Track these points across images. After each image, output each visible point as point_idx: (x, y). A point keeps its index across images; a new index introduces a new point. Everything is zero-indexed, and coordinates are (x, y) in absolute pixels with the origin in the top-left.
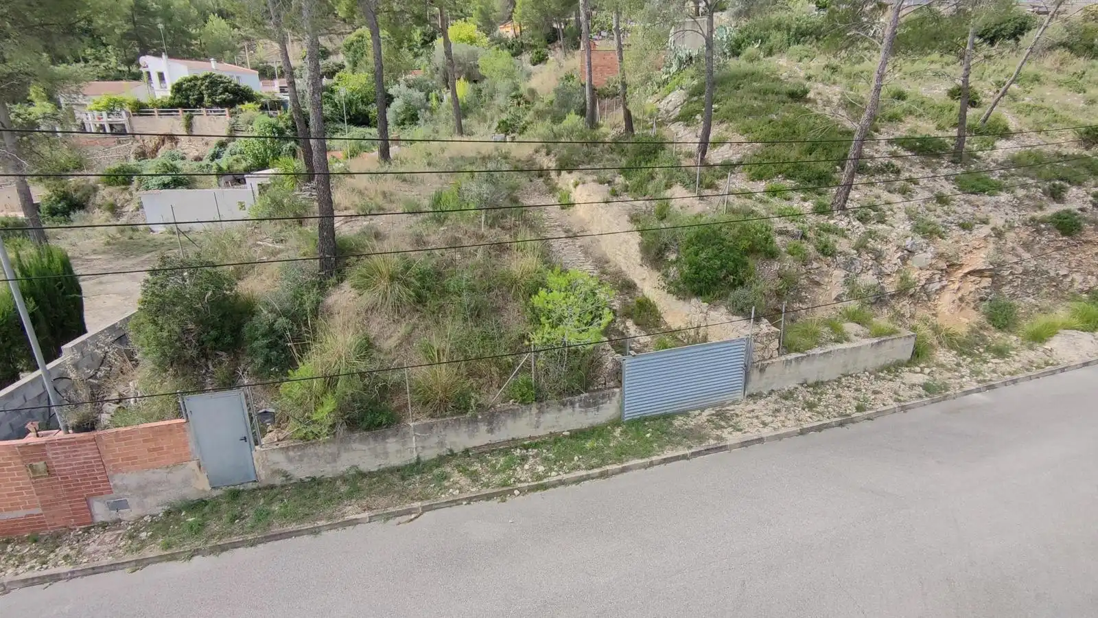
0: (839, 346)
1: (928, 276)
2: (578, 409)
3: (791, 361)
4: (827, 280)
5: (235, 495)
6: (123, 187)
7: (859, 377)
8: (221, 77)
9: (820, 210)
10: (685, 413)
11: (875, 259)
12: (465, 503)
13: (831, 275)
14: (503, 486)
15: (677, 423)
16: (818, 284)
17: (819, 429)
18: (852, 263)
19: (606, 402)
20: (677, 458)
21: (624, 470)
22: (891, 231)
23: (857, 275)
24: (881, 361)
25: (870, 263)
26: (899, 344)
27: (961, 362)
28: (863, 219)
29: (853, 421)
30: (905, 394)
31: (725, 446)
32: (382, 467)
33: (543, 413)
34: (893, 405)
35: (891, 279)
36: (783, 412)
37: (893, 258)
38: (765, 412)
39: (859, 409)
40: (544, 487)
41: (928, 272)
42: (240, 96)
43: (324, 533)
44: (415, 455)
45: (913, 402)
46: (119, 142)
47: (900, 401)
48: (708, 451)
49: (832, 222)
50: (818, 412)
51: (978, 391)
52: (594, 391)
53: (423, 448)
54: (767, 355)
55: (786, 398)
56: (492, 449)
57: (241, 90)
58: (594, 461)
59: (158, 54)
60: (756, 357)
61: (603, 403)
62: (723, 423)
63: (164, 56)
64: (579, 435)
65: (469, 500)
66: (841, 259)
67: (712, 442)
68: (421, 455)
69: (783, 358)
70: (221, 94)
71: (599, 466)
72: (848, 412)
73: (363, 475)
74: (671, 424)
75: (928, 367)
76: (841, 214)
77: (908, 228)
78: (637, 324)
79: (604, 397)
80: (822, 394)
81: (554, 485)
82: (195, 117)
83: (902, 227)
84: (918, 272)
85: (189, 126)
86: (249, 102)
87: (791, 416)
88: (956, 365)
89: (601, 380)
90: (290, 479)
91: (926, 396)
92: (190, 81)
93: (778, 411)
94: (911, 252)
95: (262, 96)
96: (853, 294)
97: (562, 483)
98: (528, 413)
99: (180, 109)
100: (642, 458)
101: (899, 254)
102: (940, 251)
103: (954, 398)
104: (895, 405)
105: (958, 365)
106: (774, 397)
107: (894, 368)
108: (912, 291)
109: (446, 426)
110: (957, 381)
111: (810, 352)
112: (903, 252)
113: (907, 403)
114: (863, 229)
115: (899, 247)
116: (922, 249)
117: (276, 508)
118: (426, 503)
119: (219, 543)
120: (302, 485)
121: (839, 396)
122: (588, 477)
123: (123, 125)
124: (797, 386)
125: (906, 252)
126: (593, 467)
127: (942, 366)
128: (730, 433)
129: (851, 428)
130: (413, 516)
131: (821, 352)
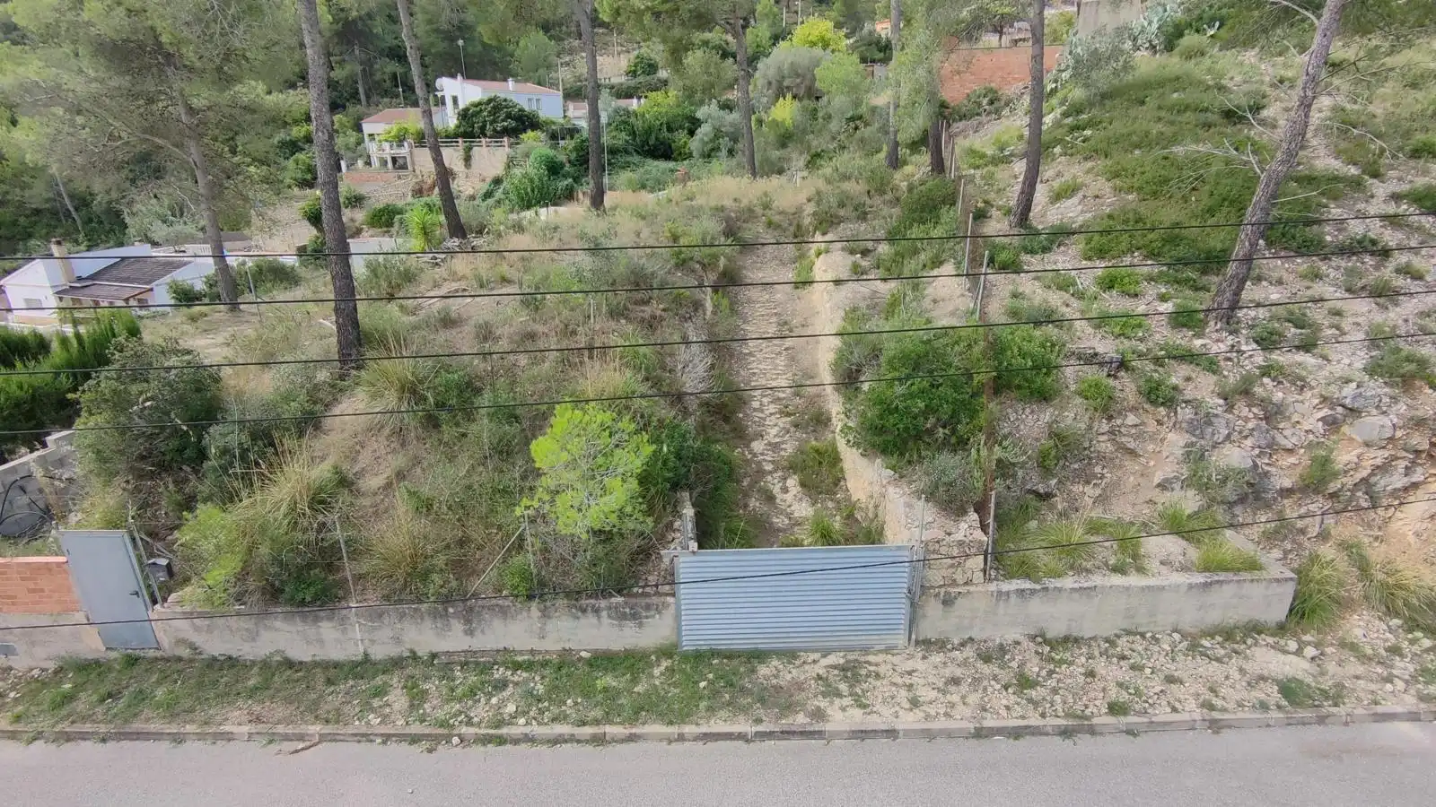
0: (1117, 580)
1: (1379, 462)
2: (605, 620)
3: (1008, 593)
4: (1151, 447)
5: (132, 661)
6: (385, 229)
7: (1157, 640)
8: (505, 100)
9: (1183, 319)
10: (790, 655)
11: (1267, 418)
12: (379, 740)
13: (1162, 440)
14: (441, 726)
15: (763, 670)
16: (1132, 453)
17: (1016, 733)
18: (1210, 423)
19: (653, 616)
20: (729, 736)
21: (632, 738)
22: (1320, 367)
23: (1215, 446)
24: (1214, 617)
25: (1250, 425)
26: (1256, 591)
27: (1405, 645)
28: (1268, 341)
29: (1092, 731)
30: (1233, 693)
31: (820, 732)
32: (317, 658)
33: (549, 617)
34: (1192, 711)
35: (1292, 460)
36: (964, 688)
37: (1307, 416)
38: (931, 679)
39: (1115, 709)
40: (501, 741)
41: (1381, 452)
42: (524, 122)
43: (189, 743)
44: (361, 649)
45: (1240, 715)
46: (399, 178)
47: (1212, 707)
48: (787, 734)
49: (1198, 342)
50: (1030, 700)
51: (1413, 717)
52: (636, 595)
53: (373, 642)
54: (960, 578)
55: (987, 659)
56: (469, 661)
57: (526, 116)
58: (597, 713)
59: (453, 76)
60: (936, 576)
61: (647, 617)
62: (843, 687)
63: (459, 77)
64: (604, 660)
65: (387, 738)
66: (1185, 413)
67: (801, 719)
68: (369, 651)
69: (993, 587)
70: (503, 121)
71: (597, 722)
72: (1088, 712)
73: (290, 664)
74: (753, 671)
75: (1316, 646)
76: (1221, 329)
77: (1359, 365)
78: (803, 485)
79: (648, 607)
80: (1062, 662)
81: (516, 741)
82: (475, 148)
83: (1347, 361)
84: (1359, 451)
85: (467, 160)
86: (533, 131)
87: (973, 699)
88: (1388, 650)
89: (652, 579)
90: (200, 653)
91: (1279, 707)
92: (476, 106)
93: (955, 681)
94: (1353, 412)
95: (554, 123)
96: (1196, 481)
97: (530, 739)
98: (525, 614)
99: (460, 140)
100: (671, 723)
101: (1325, 412)
102: (1420, 413)
103: (1346, 724)
104: (1198, 714)
105: (1395, 650)
106: (969, 652)
107: (1237, 635)
108: (1334, 486)
109: (402, 616)
110: (1373, 687)
111: (1053, 583)
112: (1332, 409)
113: (1226, 716)
114: (1259, 359)
115: (1324, 399)
116: (1378, 407)
117: (160, 693)
118: (328, 729)
119: (67, 730)
120: (212, 663)
121: (1091, 674)
122: (572, 739)
123: (405, 158)
124: (1021, 638)
125: (1340, 409)
126: (584, 724)
127: (1353, 647)
128: (843, 709)
129: (1084, 743)
130: (301, 745)
131: (1076, 586)
